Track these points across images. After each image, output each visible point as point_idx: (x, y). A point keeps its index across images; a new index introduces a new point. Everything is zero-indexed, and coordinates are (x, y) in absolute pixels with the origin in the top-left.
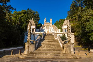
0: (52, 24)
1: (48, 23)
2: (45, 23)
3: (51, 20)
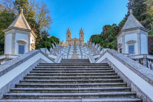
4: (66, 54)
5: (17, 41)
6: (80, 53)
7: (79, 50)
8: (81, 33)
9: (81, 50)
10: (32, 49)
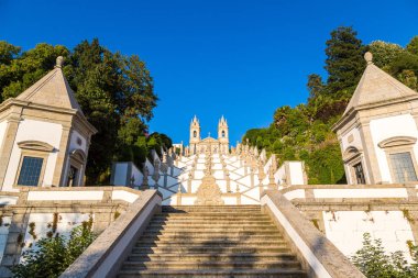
0: (227, 147)
1: (209, 139)
2: (193, 140)
3: (223, 125)
5: (19, 144)
10: (72, 167)
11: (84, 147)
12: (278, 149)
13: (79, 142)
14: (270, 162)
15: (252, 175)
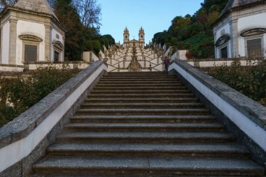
2: (127, 41)
4: (122, 59)
5: (20, 36)
6: (141, 58)
7: (140, 54)
8: (142, 33)
9: (143, 53)
10: (55, 52)
11: (61, 40)
12: (173, 44)
13: (58, 37)
14: (168, 51)
15: (158, 58)
